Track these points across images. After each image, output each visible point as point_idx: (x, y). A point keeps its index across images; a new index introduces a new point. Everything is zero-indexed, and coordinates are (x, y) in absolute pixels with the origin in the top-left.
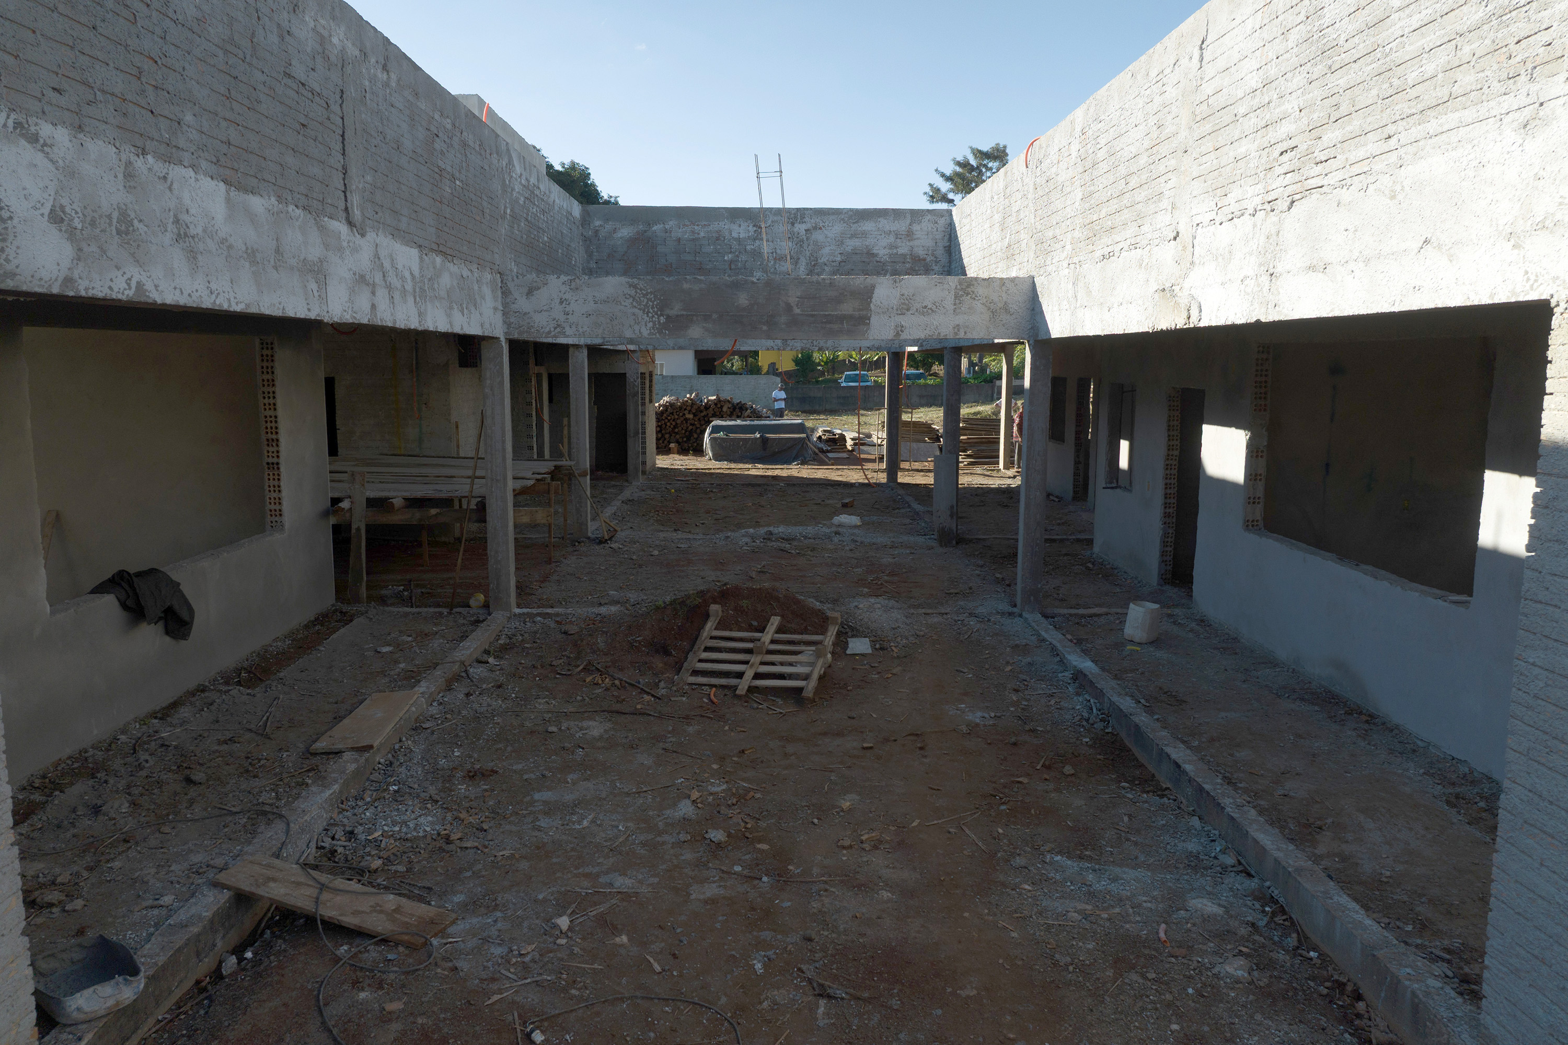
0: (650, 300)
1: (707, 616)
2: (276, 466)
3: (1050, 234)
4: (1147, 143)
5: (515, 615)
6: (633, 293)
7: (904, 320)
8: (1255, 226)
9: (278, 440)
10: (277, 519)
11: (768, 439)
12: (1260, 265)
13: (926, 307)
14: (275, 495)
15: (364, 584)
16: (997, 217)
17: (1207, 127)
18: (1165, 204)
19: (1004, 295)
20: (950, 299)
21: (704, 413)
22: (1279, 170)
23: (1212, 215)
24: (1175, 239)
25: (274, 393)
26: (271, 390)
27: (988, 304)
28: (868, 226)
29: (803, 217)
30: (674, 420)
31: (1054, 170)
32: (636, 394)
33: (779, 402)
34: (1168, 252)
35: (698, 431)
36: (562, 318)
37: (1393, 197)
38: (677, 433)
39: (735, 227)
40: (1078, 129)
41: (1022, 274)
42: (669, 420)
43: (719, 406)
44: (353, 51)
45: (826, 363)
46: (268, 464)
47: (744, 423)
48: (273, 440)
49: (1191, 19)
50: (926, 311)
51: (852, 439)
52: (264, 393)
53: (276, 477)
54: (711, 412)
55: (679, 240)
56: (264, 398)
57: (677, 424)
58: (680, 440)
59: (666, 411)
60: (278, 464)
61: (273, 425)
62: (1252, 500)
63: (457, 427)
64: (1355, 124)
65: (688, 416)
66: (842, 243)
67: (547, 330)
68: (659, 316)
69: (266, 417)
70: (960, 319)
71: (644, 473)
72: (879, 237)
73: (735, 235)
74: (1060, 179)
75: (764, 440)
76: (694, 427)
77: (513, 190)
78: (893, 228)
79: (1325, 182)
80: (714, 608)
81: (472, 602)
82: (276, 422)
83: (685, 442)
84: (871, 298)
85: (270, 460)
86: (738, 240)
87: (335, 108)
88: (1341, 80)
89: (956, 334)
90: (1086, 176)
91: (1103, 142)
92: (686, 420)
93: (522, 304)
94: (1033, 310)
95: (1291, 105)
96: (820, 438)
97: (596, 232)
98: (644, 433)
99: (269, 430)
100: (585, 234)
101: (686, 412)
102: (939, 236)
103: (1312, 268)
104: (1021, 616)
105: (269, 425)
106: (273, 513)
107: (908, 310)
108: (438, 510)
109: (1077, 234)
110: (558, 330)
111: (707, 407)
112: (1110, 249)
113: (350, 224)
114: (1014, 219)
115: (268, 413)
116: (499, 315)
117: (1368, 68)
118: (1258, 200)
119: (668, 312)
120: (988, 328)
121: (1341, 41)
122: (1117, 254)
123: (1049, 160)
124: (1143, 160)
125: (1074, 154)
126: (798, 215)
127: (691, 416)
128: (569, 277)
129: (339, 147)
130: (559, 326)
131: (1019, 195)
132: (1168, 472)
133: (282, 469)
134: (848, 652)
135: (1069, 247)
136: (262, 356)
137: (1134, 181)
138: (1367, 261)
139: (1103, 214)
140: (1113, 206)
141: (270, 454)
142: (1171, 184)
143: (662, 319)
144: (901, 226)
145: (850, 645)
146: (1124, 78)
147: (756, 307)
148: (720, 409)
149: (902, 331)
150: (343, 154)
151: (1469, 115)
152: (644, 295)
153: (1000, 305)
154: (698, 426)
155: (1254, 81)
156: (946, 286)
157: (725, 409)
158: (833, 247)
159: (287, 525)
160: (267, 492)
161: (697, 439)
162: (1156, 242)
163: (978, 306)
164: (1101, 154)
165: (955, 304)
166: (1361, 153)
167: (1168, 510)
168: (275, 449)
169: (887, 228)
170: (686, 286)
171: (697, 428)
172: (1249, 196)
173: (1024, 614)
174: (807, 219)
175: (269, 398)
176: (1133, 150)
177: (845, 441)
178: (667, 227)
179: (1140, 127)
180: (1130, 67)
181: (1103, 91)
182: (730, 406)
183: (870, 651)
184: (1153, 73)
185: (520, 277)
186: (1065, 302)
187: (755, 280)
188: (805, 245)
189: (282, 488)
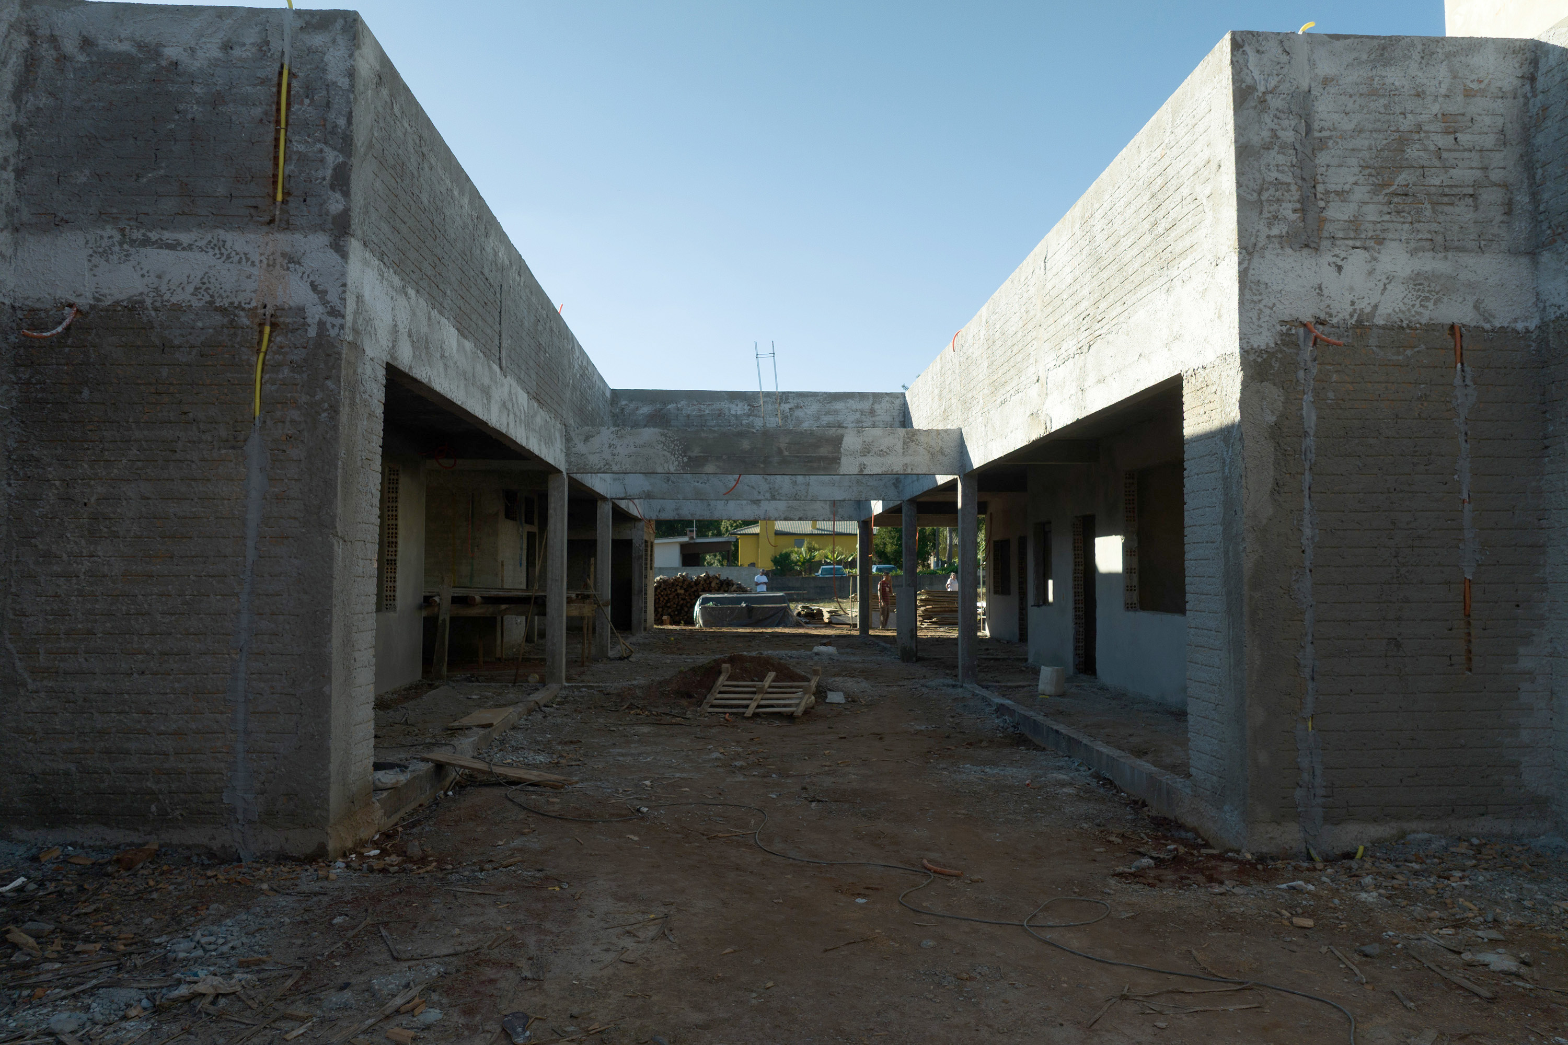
0: (677, 445)
1: (720, 673)
2: (393, 562)
3: (970, 395)
4: (1021, 324)
5: (565, 687)
6: (664, 440)
7: (865, 460)
8: (1074, 364)
9: (396, 543)
10: (391, 602)
11: (753, 608)
12: (1078, 386)
13: (882, 450)
14: (391, 584)
15: (445, 664)
16: (936, 392)
17: (1050, 309)
18: (1032, 360)
19: (939, 441)
20: (899, 446)
21: (695, 588)
22: (1083, 329)
23: (1054, 362)
24: (1038, 381)
25: (396, 507)
26: (394, 505)
27: (928, 449)
28: (839, 405)
29: (787, 398)
30: (666, 596)
31: (970, 350)
32: (640, 557)
33: (761, 586)
34: (1034, 390)
35: (689, 605)
36: (610, 458)
37: (1128, 335)
38: (669, 607)
39: (733, 406)
40: (984, 320)
41: (954, 427)
42: (662, 596)
43: (708, 582)
44: (507, 262)
45: (803, 563)
46: (388, 560)
47: (731, 595)
48: (392, 542)
49: (1039, 245)
50: (882, 453)
51: (829, 612)
52: (389, 507)
53: (393, 571)
54: (700, 586)
55: (688, 416)
56: (389, 511)
57: (669, 599)
58: (672, 614)
59: (660, 586)
60: (395, 560)
61: (394, 531)
62: (1129, 588)
63: (503, 565)
64: (1111, 299)
65: (679, 591)
66: (819, 418)
67: (599, 467)
68: (683, 457)
69: (389, 525)
70: (907, 460)
71: (645, 629)
72: (847, 414)
73: (733, 412)
74: (975, 356)
75: (749, 609)
76: (685, 602)
77: (574, 367)
78: (859, 407)
79: (1102, 332)
80: (725, 666)
81: (530, 679)
82: (396, 529)
83: (677, 615)
84: (841, 444)
85: (389, 558)
86: (736, 416)
87: (498, 295)
88: (1105, 275)
89: (905, 470)
90: (990, 351)
91: (998, 326)
92: (678, 595)
93: (581, 447)
94: (962, 452)
95: (1085, 292)
96: (799, 614)
97: (623, 410)
98: (646, 594)
99: (390, 535)
100: (613, 411)
101: (678, 588)
102: (896, 413)
103: (1099, 382)
104: (962, 687)
105: (391, 531)
106: (389, 598)
107: (869, 453)
108: (507, 606)
109: (986, 391)
110: (607, 467)
111: (697, 583)
112: (1004, 397)
113: (501, 368)
114: (947, 390)
115: (390, 522)
116: (563, 455)
117: (1114, 267)
118: (1075, 348)
119: (689, 454)
120: (929, 466)
121: (1103, 254)
122: (1009, 399)
123: (967, 345)
124: (1019, 335)
125: (982, 337)
126: (784, 397)
127: (682, 591)
128: (616, 428)
129: (498, 319)
130: (607, 464)
131: (950, 372)
132: (1076, 583)
133: (398, 564)
134: (827, 701)
135: (981, 401)
136: (390, 479)
137: (1015, 350)
138: (1120, 372)
139: (1000, 374)
140: (1005, 367)
141: (390, 553)
142: (1034, 347)
143: (685, 459)
144: (866, 405)
145: (829, 696)
146: (1008, 282)
147: (755, 450)
148: (707, 585)
149: (865, 468)
150: (500, 324)
151: (1150, 288)
152: (672, 442)
153: (938, 449)
154: (689, 600)
155: (1069, 279)
156: (897, 435)
157: (713, 585)
158: (811, 422)
159: (398, 609)
160: (385, 582)
161: (687, 612)
162: (1029, 386)
163: (921, 449)
164: (997, 335)
165: (904, 449)
166: (1115, 314)
167: (1078, 613)
168: (394, 549)
169: (854, 407)
170: (703, 435)
171: (687, 602)
172: (1070, 346)
173: (964, 685)
174: (790, 400)
175: (392, 511)
176: (1014, 329)
177: (822, 615)
178: (679, 406)
179: (1017, 314)
180: (1011, 277)
181: (996, 294)
182: (718, 581)
183: (844, 701)
184: (1022, 280)
185: (580, 428)
186: (981, 441)
187: (754, 431)
188: (789, 420)
189: (397, 579)
